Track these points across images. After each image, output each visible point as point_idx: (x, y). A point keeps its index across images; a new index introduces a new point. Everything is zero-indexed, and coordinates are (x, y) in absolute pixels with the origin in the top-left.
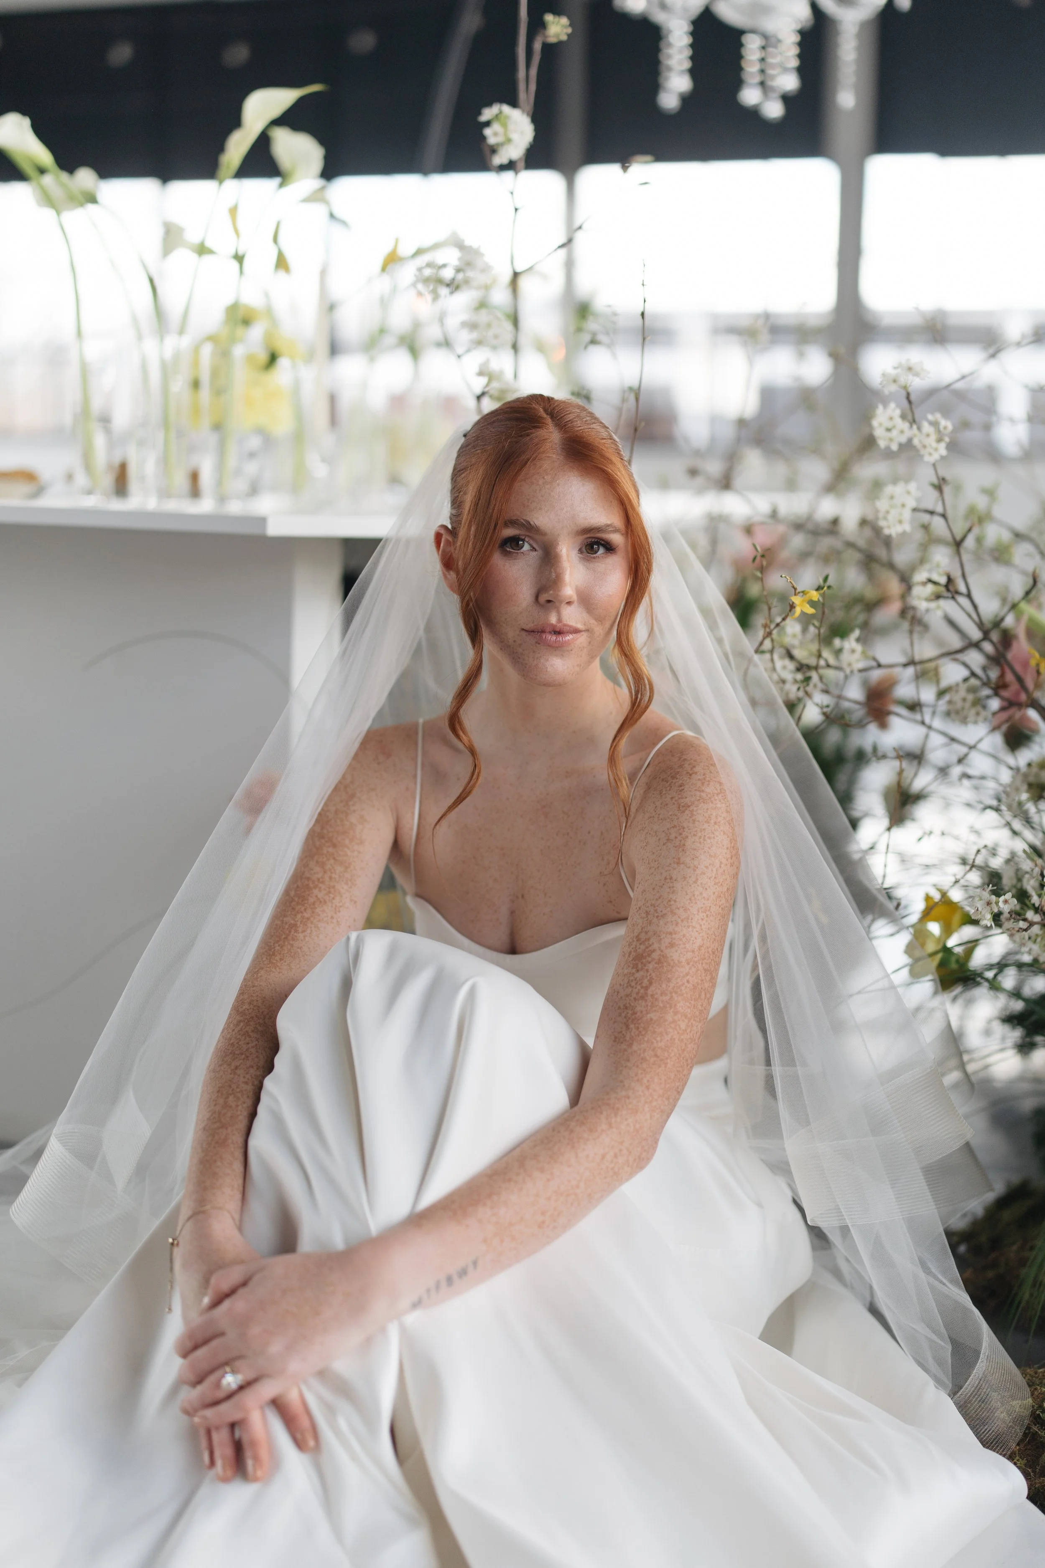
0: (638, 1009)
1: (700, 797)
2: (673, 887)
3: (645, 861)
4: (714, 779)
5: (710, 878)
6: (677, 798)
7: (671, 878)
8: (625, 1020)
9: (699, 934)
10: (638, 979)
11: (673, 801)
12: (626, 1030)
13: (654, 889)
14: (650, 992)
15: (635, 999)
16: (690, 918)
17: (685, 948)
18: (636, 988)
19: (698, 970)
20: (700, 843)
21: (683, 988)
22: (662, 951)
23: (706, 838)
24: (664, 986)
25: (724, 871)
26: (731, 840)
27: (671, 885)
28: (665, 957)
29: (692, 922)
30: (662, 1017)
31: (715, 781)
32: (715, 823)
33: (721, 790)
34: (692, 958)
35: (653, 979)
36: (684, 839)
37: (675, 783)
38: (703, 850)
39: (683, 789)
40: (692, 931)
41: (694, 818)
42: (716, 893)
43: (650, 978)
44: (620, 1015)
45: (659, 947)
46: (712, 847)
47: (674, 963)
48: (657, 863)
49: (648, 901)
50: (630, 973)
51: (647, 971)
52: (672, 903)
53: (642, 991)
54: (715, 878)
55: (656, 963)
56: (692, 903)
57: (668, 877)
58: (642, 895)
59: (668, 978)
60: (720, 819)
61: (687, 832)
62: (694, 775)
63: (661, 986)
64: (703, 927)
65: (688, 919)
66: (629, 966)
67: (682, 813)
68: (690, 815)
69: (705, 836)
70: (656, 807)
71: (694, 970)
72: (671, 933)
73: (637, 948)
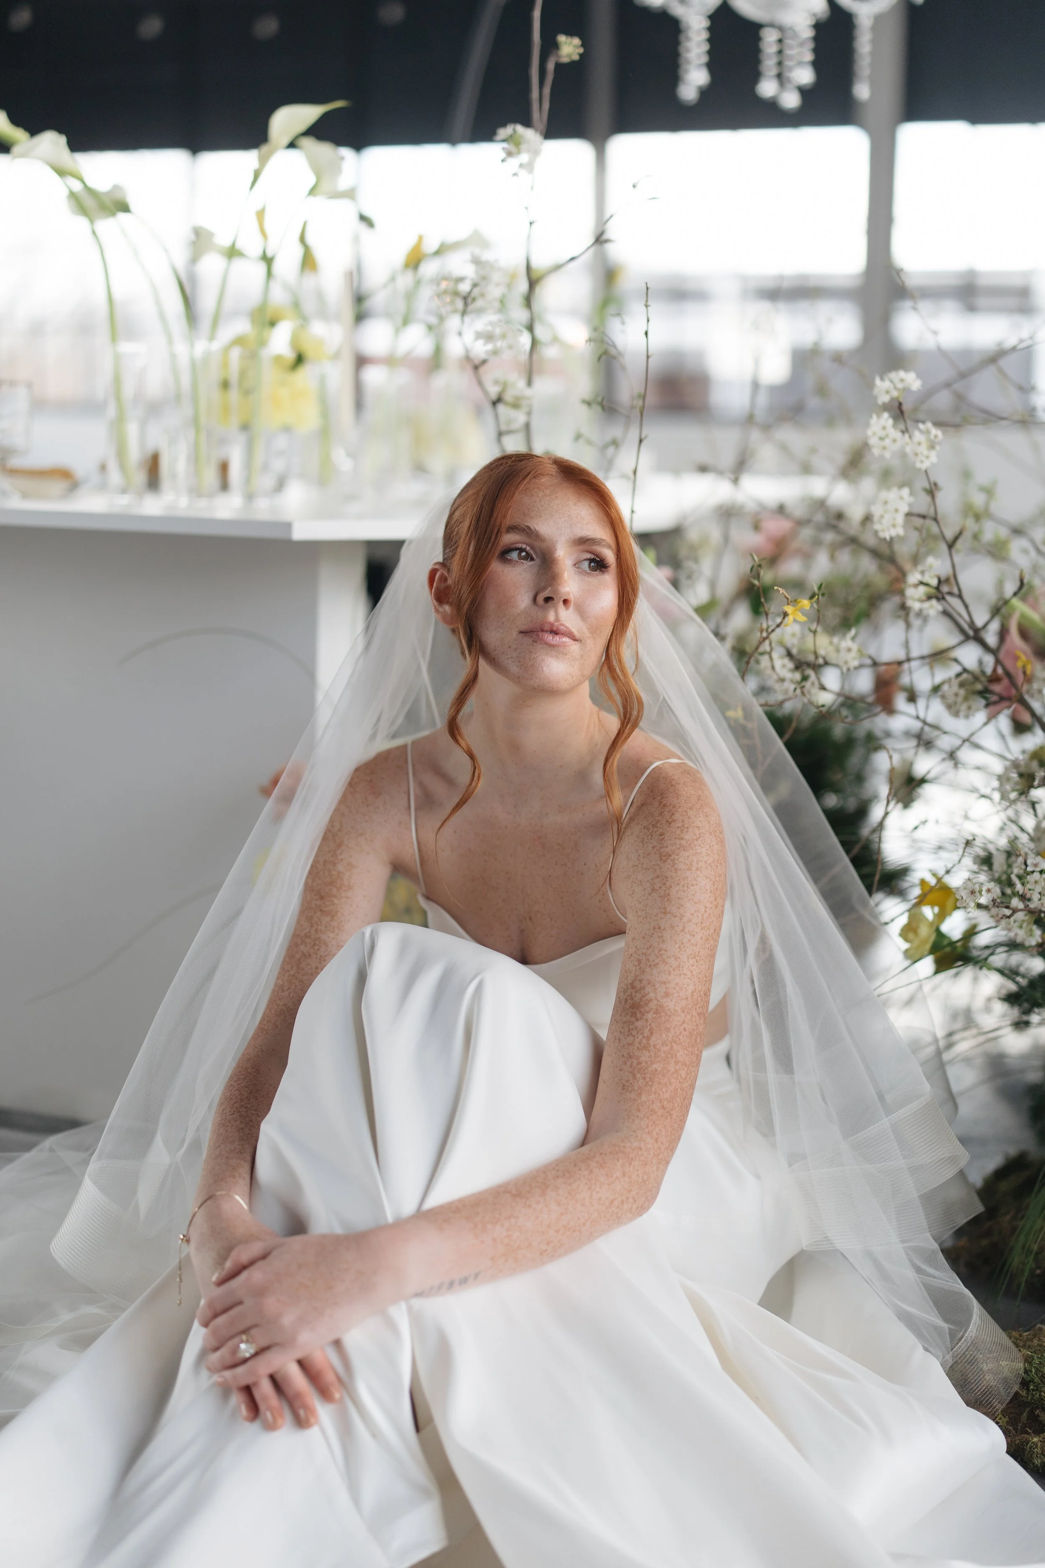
0: (643, 1059)
1: (680, 845)
2: (662, 937)
3: (632, 909)
4: (692, 825)
5: (696, 924)
6: (658, 848)
7: (660, 928)
8: (630, 1069)
9: (691, 980)
10: (638, 1028)
11: (655, 851)
12: (634, 1079)
13: (644, 938)
14: (651, 1043)
15: (638, 1049)
16: (681, 966)
17: (679, 996)
18: (638, 1037)
19: (692, 1016)
20: (684, 891)
21: (681, 1037)
22: (658, 1001)
23: (689, 886)
24: (664, 1036)
25: (709, 915)
26: (713, 882)
27: (660, 935)
28: (661, 1006)
29: (683, 970)
30: (665, 1068)
31: (694, 827)
32: (697, 869)
33: (699, 834)
34: (687, 1005)
35: (653, 1029)
36: (668, 889)
37: (656, 832)
38: (688, 898)
39: (663, 838)
40: (684, 979)
41: (676, 866)
42: (704, 937)
43: (650, 1028)
44: (625, 1063)
45: (655, 997)
46: (696, 894)
47: (671, 1012)
48: (644, 912)
49: (638, 949)
50: (629, 1021)
51: (647, 1020)
52: (663, 952)
53: (644, 1041)
54: (701, 923)
55: (654, 1013)
56: (681, 951)
57: (656, 927)
58: (633, 942)
59: (667, 1028)
60: (701, 864)
61: (671, 881)
62: (673, 824)
63: (661, 1037)
64: (694, 972)
65: (679, 967)
66: (627, 1014)
67: (664, 862)
68: (672, 864)
69: (688, 884)
70: (639, 855)
71: (689, 1017)
72: (665, 983)
73: (633, 996)
